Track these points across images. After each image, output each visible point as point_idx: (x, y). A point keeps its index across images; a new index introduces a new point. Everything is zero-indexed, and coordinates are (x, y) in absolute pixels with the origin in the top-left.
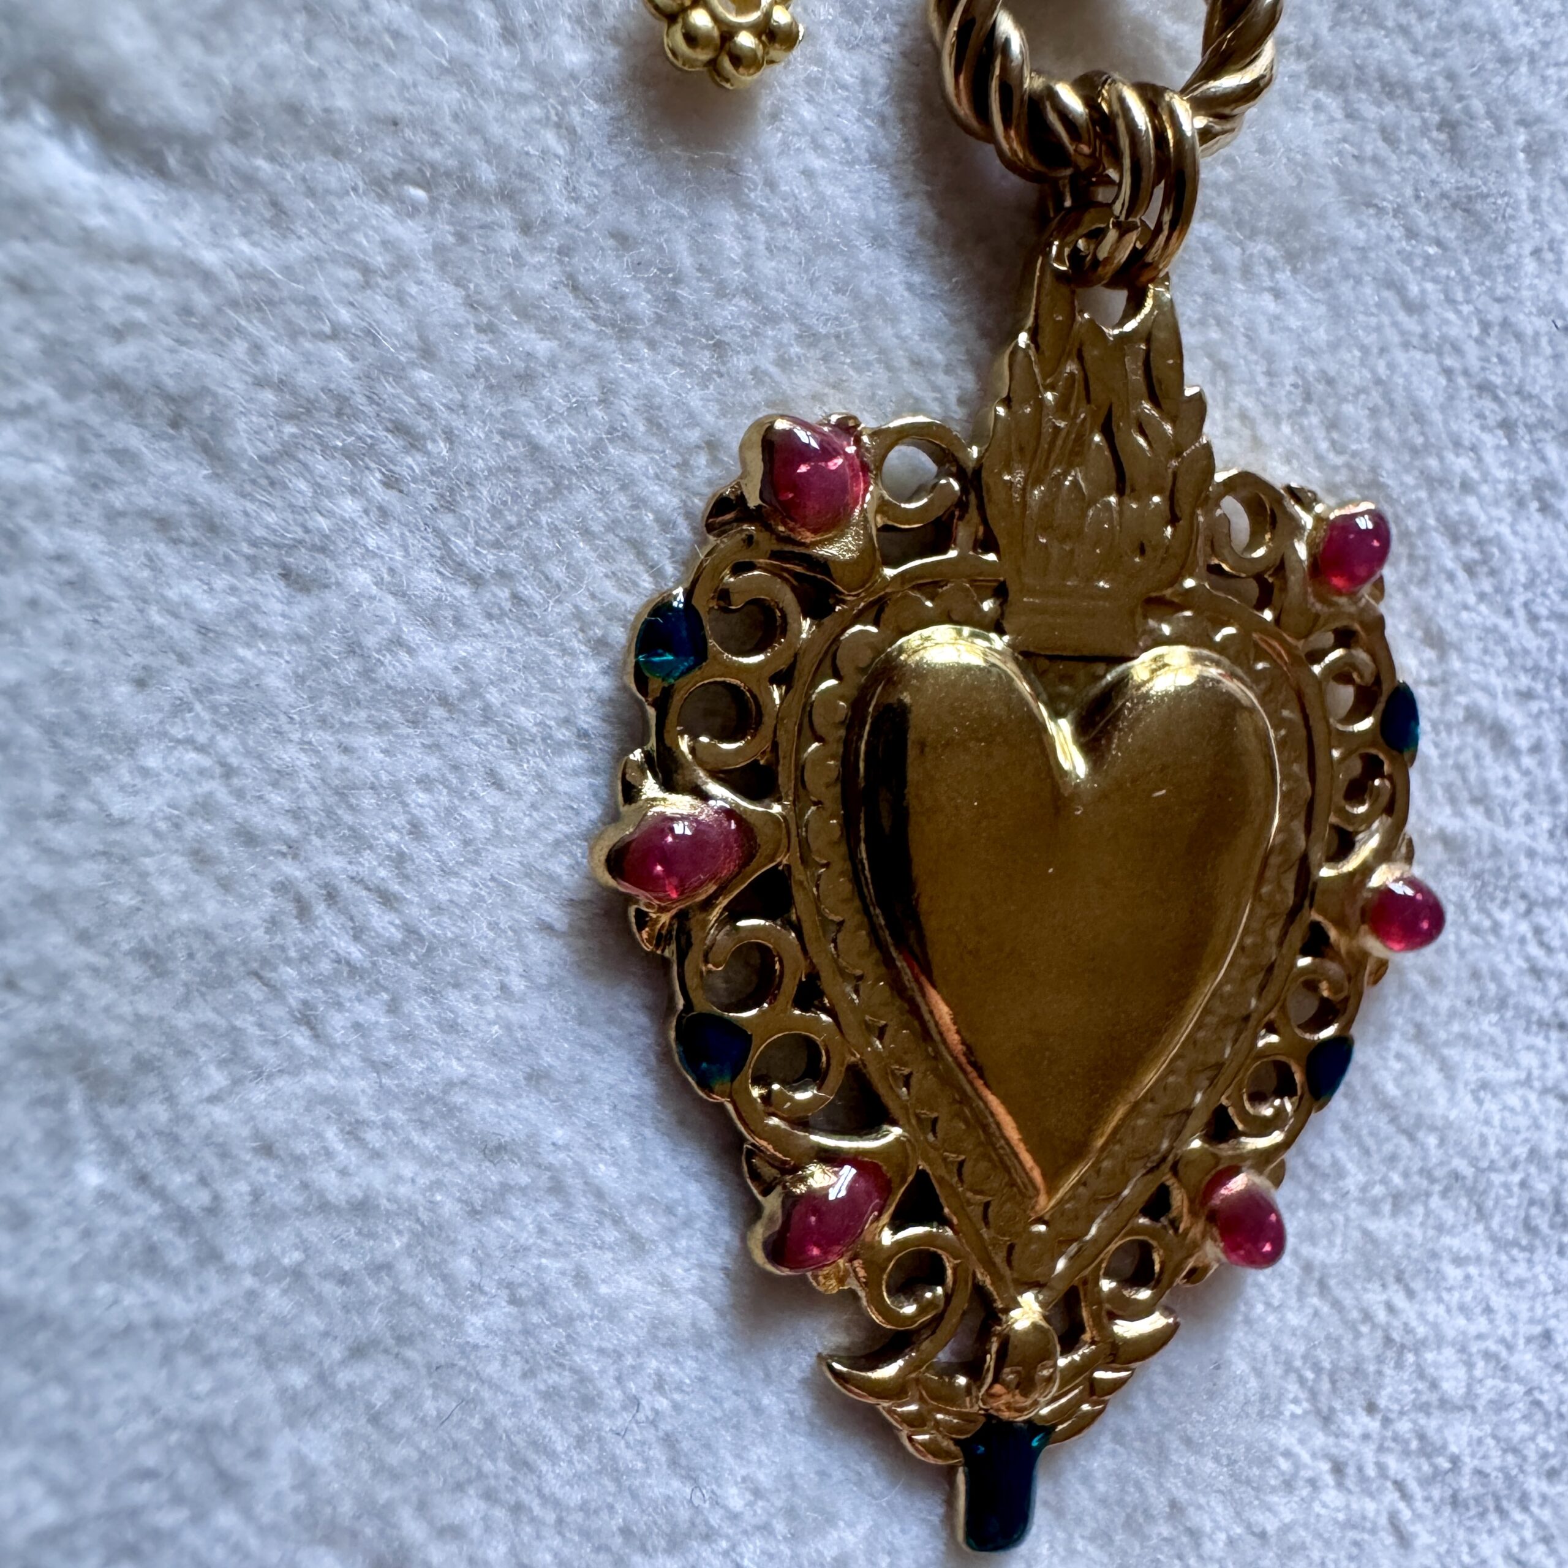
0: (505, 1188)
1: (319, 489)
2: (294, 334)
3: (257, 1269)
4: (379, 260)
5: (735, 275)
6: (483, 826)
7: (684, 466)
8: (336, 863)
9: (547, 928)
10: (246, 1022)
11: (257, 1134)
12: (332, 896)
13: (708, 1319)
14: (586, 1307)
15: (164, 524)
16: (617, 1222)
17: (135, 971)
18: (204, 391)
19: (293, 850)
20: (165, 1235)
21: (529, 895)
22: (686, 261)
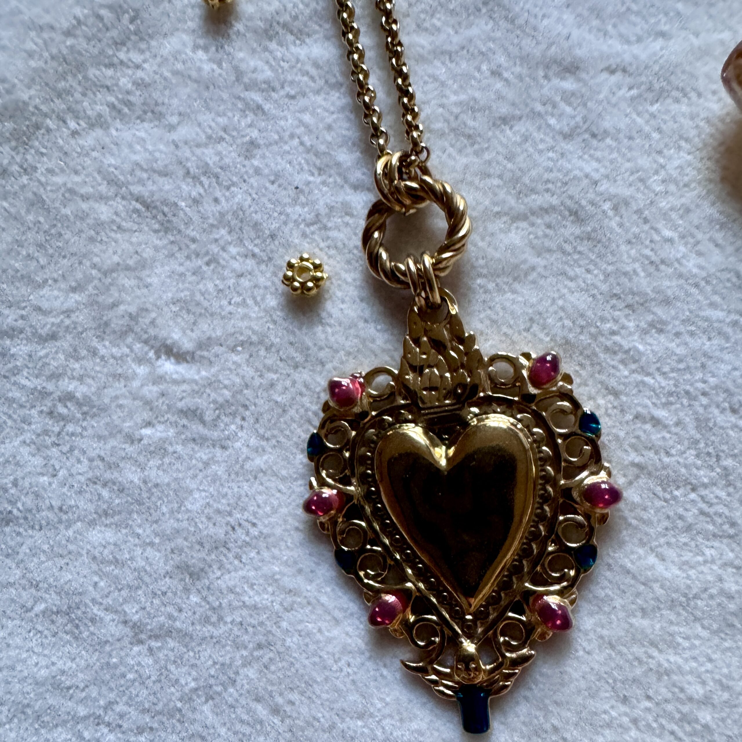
0: (294, 602)
1: (226, 425)
2: (215, 390)
3: (232, 622)
4: (233, 367)
5: (322, 344)
6: (276, 503)
7: (319, 398)
8: (238, 516)
9: (297, 529)
10: (222, 558)
11: (228, 587)
12: (240, 525)
13: (363, 646)
14: (321, 639)
15: (194, 440)
16: (329, 613)
17: (198, 547)
18: (197, 409)
19: (230, 514)
20: (209, 613)
21: (290, 520)
22: (310, 344)
